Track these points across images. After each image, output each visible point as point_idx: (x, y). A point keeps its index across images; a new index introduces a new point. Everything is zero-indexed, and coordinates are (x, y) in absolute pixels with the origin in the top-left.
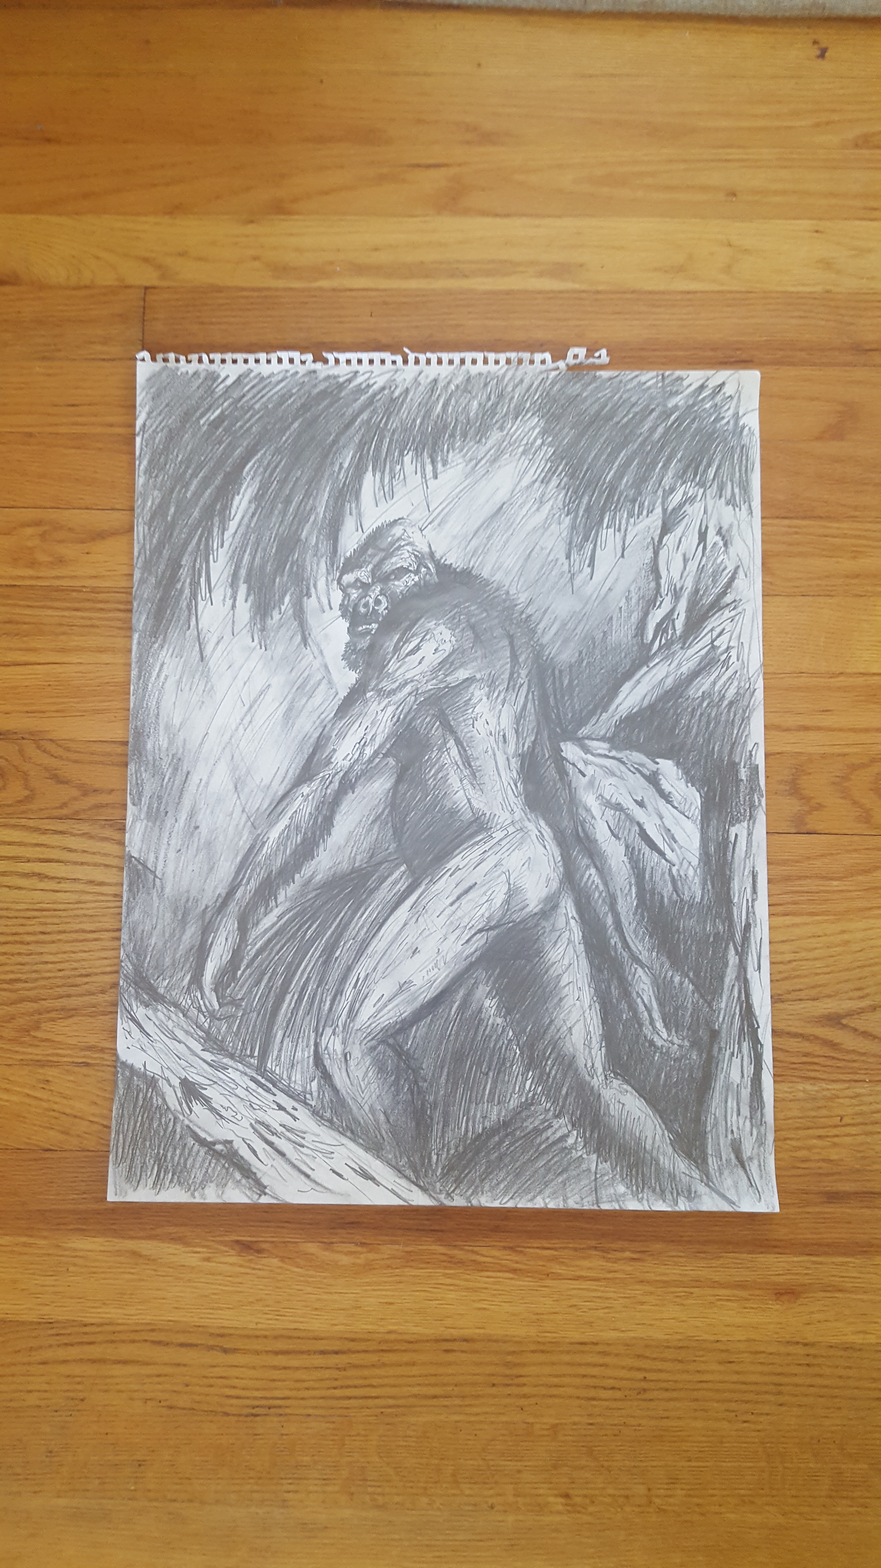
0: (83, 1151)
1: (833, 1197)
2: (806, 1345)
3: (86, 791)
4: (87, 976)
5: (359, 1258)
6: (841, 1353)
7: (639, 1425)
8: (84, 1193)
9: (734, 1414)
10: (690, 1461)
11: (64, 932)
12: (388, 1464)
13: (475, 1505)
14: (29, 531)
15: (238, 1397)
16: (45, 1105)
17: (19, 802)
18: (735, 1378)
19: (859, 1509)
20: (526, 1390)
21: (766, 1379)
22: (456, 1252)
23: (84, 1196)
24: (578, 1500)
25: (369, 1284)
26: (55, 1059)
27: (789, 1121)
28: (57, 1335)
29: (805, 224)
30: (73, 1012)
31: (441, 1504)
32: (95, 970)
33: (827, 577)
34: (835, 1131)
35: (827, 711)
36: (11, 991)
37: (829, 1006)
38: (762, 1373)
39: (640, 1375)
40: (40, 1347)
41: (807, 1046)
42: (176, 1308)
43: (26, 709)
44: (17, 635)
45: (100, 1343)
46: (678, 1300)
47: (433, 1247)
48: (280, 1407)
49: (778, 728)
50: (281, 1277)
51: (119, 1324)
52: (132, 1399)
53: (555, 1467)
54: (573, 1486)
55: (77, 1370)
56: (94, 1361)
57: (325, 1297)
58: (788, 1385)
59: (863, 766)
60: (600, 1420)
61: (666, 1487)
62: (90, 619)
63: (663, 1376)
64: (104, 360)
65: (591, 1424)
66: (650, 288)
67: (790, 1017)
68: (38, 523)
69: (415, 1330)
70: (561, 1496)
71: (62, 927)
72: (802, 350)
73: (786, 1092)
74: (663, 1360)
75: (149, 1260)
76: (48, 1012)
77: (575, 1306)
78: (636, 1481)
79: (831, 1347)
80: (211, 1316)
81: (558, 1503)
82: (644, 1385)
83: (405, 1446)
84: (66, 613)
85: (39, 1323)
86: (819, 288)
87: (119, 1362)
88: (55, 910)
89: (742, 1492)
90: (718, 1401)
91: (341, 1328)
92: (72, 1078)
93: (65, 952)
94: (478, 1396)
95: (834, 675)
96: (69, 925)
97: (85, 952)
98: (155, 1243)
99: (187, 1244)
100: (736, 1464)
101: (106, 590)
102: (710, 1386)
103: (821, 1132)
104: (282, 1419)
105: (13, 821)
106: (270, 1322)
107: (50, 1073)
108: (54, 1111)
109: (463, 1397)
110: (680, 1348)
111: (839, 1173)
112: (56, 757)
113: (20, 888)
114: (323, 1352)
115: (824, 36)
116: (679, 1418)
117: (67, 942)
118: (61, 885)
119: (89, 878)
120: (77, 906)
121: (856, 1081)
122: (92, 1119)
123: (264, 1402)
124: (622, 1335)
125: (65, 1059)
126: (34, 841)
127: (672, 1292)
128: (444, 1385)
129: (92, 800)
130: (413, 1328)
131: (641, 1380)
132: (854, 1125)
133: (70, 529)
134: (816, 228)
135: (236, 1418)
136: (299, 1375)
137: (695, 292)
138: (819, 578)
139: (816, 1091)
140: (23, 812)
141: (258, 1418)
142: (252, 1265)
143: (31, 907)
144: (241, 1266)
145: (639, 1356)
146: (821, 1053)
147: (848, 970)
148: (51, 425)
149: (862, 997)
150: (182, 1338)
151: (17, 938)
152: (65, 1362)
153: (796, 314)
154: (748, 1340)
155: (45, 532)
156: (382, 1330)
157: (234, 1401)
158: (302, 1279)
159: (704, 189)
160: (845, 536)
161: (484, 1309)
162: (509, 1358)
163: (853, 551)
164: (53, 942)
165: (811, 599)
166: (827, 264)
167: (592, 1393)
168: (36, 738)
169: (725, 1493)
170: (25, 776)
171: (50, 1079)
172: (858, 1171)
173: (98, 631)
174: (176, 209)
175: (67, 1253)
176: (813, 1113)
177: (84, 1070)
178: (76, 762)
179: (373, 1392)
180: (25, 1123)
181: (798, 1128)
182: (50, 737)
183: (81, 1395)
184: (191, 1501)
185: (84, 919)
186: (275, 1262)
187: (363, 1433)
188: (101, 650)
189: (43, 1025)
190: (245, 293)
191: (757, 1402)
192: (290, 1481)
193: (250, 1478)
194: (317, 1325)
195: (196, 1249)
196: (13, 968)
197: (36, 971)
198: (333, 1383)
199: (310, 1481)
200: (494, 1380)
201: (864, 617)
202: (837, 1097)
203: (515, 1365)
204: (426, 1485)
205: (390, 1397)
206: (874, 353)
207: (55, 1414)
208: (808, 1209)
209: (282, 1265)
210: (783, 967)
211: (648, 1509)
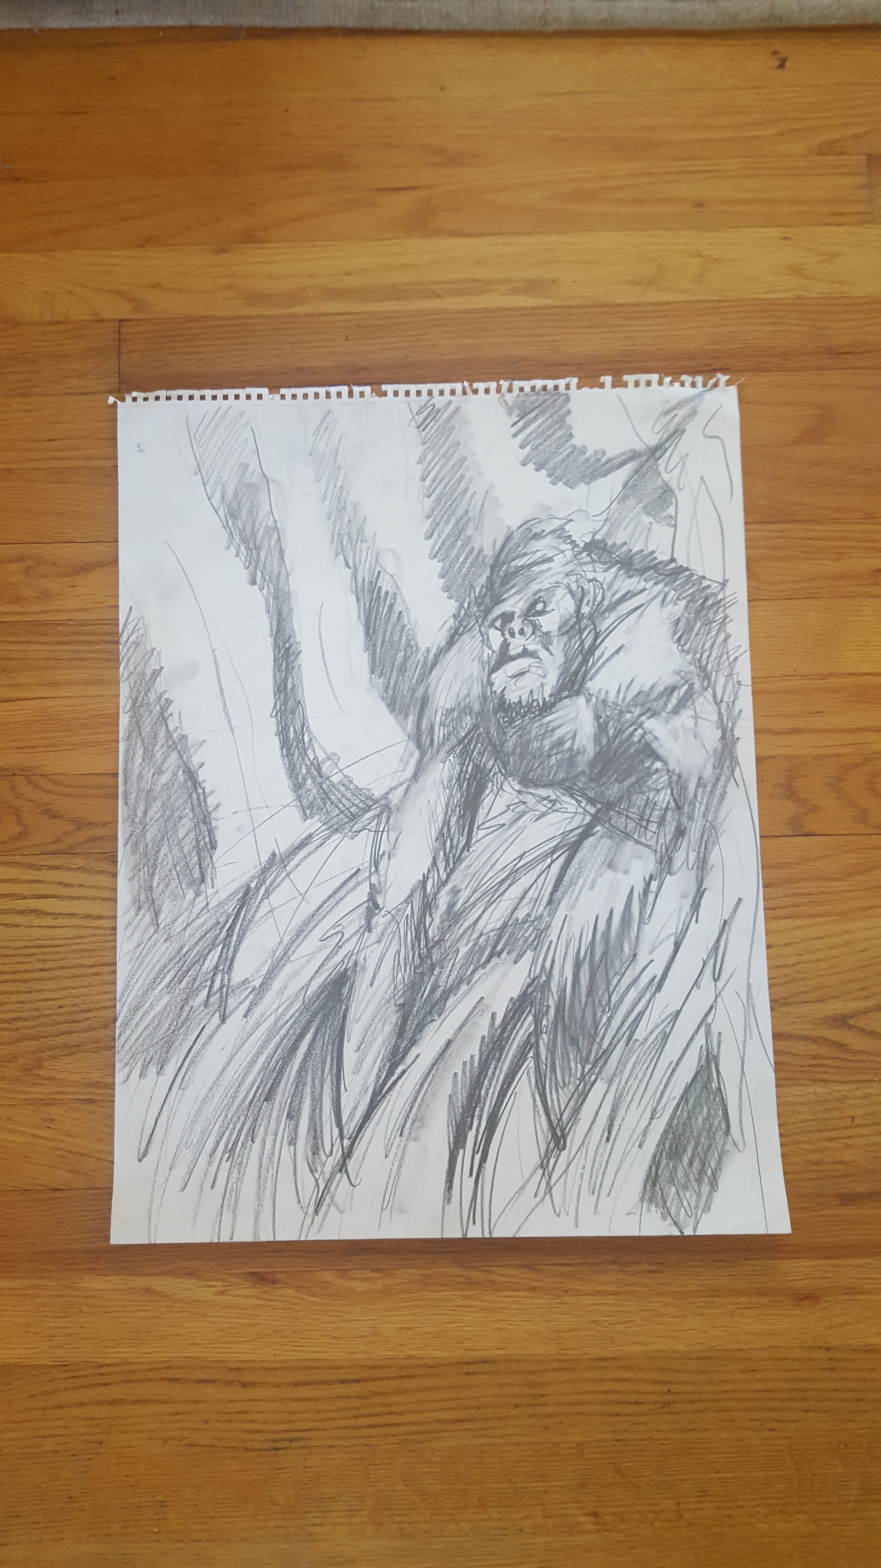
0: (93, 1188)
1: (849, 1199)
2: (828, 1349)
3: (79, 824)
4: (88, 1011)
5: (375, 1284)
6: (866, 1356)
7: (666, 1439)
8: (92, 1232)
9: (760, 1422)
10: (717, 1473)
11: (64, 968)
12: (414, 1492)
13: (504, 1529)
14: (13, 567)
15: (259, 1432)
16: (52, 1144)
17: (13, 838)
18: (759, 1386)
20: (550, 1409)
21: (791, 1385)
22: (473, 1273)
23: (92, 1235)
24: (607, 1518)
25: (387, 1310)
26: (58, 1097)
27: (801, 1125)
28: (73, 1377)
29: (774, 232)
30: (75, 1049)
31: (469, 1530)
32: (95, 1005)
33: (813, 579)
34: (848, 1132)
35: (819, 712)
36: (12, 1030)
37: (835, 1007)
38: (786, 1380)
39: (665, 1388)
40: (57, 1390)
41: (814, 1049)
42: (193, 1344)
43: (14, 744)
44: (5, 671)
45: (117, 1383)
46: (697, 1310)
47: (449, 1269)
48: (302, 1439)
49: (771, 732)
50: (297, 1307)
51: (135, 1363)
52: (151, 1439)
53: (583, 1486)
54: (602, 1504)
55: (94, 1412)
56: (111, 1402)
57: (343, 1325)
58: (812, 1390)
59: (856, 765)
60: (626, 1435)
61: (695, 1500)
62: (77, 652)
63: (686, 1388)
64: (80, 394)
65: (617, 1440)
66: (623, 301)
67: (797, 1020)
68: (20, 559)
69: (436, 1354)
70: (589, 1515)
71: (60, 963)
72: (776, 356)
73: (797, 1095)
74: (685, 1372)
75: (163, 1296)
76: (51, 1049)
77: (596, 1321)
78: (665, 1496)
79: (854, 1350)
80: (226, 1350)
81: (587, 1522)
82: (668, 1398)
83: (431, 1473)
84: (53, 648)
85: (54, 1366)
86: (790, 295)
87: (137, 1402)
88: (53, 946)
89: (772, 1501)
90: (743, 1411)
91: (361, 1356)
92: (76, 1116)
93: (65, 989)
94: (502, 1418)
95: (823, 677)
96: (68, 961)
97: (86, 987)
98: (168, 1279)
99: (201, 1278)
100: (765, 1473)
101: (93, 622)
102: (735, 1395)
103: (833, 1134)
104: (305, 1451)
105: (8, 858)
106: (288, 1353)
107: (54, 1111)
108: (60, 1149)
109: (487, 1419)
110: (702, 1358)
111: (853, 1175)
112: (48, 792)
113: (18, 926)
114: (343, 1382)
115: (782, 46)
116: (706, 1430)
117: (66, 978)
118: (58, 921)
119: (87, 912)
120: (75, 941)
121: (866, 1081)
122: (99, 1156)
123: (285, 1435)
124: (645, 1348)
125: (69, 1097)
126: (30, 878)
127: (692, 1303)
128: (467, 1408)
129: (84, 834)
130: (434, 1353)
131: (664, 1393)
132: (866, 1125)
133: (53, 564)
134: (785, 235)
135: (257, 1453)
136: (320, 1405)
137: (667, 303)
138: (804, 581)
139: (826, 1093)
140: (18, 849)
141: (281, 1452)
142: (268, 1297)
143: (28, 944)
144: (256, 1298)
145: (662, 1369)
146: (830, 1055)
147: (852, 970)
148: (31, 460)
149: (868, 997)
150: (200, 1375)
151: (16, 977)
152: (81, 1404)
153: (769, 320)
154: (772, 1347)
155: (28, 567)
156: (402, 1355)
157: (256, 1435)
158: (318, 1308)
159: (672, 201)
160: (828, 539)
161: (504, 1329)
162: (531, 1378)
163: (836, 553)
164: (53, 979)
165: (797, 601)
166: (796, 270)
167: (617, 1409)
168: (27, 774)
169: (756, 1502)
170: (18, 812)
171: (53, 1117)
172: (872, 1171)
173: (85, 663)
174: (147, 242)
175: (79, 1293)
176: (825, 1116)
177: (90, 1107)
178: (69, 795)
179: (396, 1419)
180: (31, 1163)
181: (810, 1131)
182: (41, 773)
183: (100, 1437)
184: (215, 1540)
186: (291, 1292)
187: (387, 1461)
188: (89, 683)
189: (45, 1063)
190: (220, 322)
191: (782, 1410)
192: (315, 1515)
193: (275, 1513)
194: (335, 1354)
195: (209, 1283)
196: (13, 1007)
197: (36, 1009)
198: (355, 1412)
199: (336, 1514)
200: (518, 1400)
201: (850, 618)
202: (848, 1098)
203: (537, 1385)
204: (452, 1511)
205: (413, 1423)
206: (849, 356)
207: (73, 1458)
208: (824, 1212)
209: (299, 1295)
210: (785, 970)
211: (678, 1524)
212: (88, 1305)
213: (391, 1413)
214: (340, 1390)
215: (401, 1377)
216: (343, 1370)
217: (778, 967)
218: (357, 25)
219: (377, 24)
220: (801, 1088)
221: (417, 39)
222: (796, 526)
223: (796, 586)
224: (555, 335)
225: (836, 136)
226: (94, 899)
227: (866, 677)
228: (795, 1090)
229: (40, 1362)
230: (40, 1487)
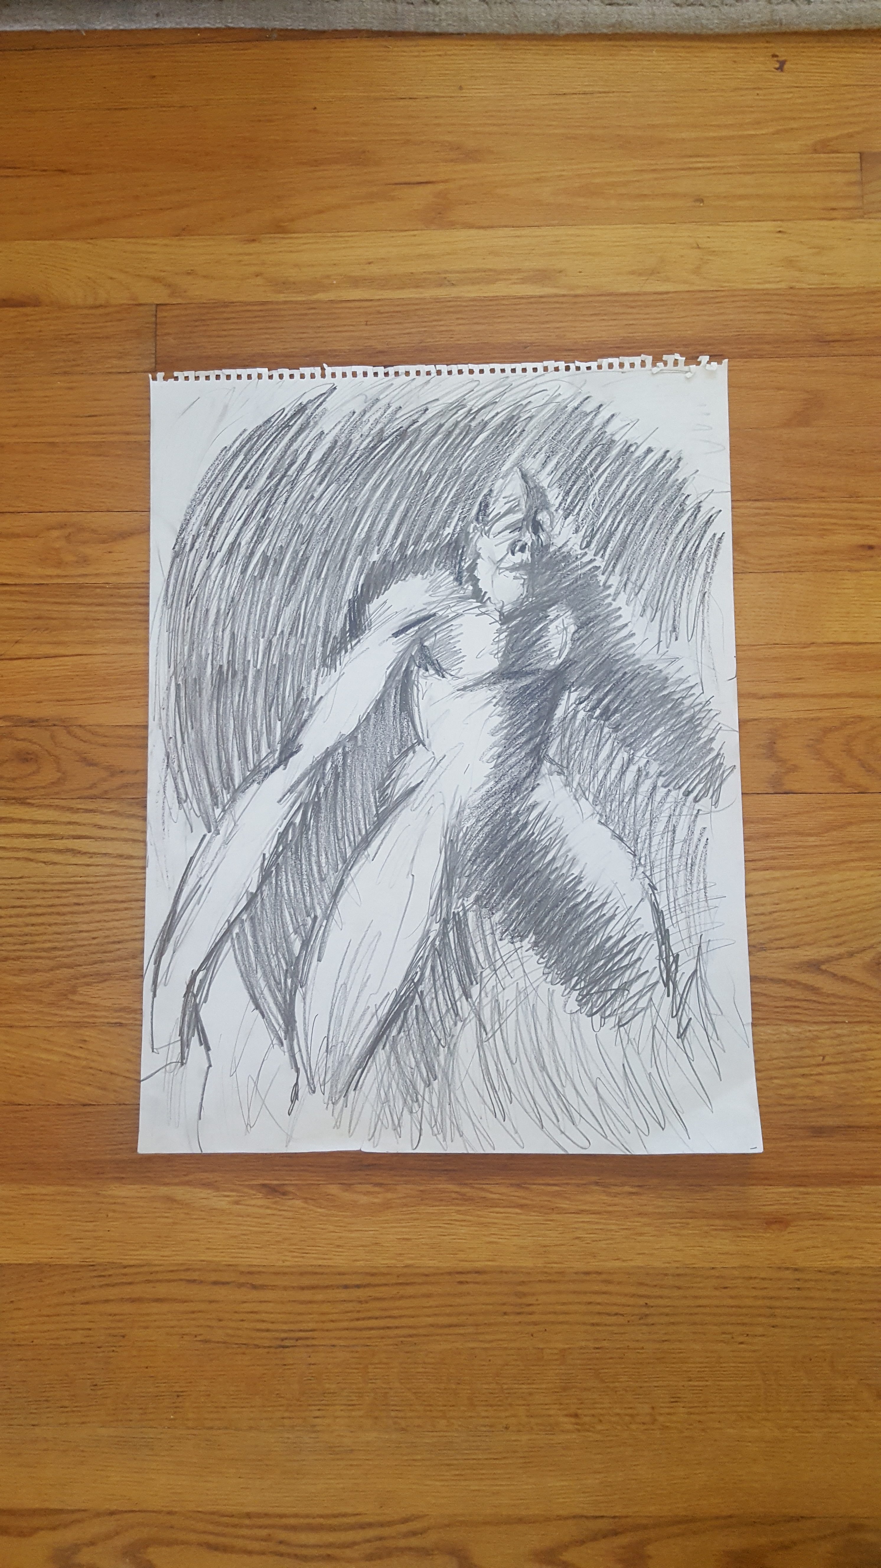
0: (119, 1104)
1: (819, 1132)
2: (796, 1270)
3: (114, 772)
4: (119, 942)
5: (377, 1197)
6: (831, 1277)
7: (643, 1348)
8: (121, 1144)
9: (729, 1336)
10: (690, 1380)
11: (97, 903)
12: (409, 1389)
13: (491, 1426)
14: (55, 533)
15: (268, 1330)
16: (84, 1063)
17: (53, 783)
18: (730, 1302)
19: (850, 1422)
20: (534, 1318)
21: (760, 1302)
22: (468, 1190)
23: (121, 1147)
24: (587, 1419)
25: (387, 1221)
26: (90, 1020)
27: (774, 1062)
28: (100, 1276)
29: (769, 226)
30: (106, 977)
31: (460, 1426)
32: (126, 937)
33: (798, 554)
34: (819, 1070)
35: (800, 679)
36: (49, 958)
37: (808, 953)
38: (756, 1298)
39: (642, 1302)
40: (84, 1289)
41: (788, 991)
42: (208, 1249)
43: (55, 697)
44: (47, 629)
45: (138, 1283)
46: (674, 1230)
47: (445, 1186)
48: (307, 1338)
49: (755, 696)
50: (305, 1217)
51: (156, 1265)
52: (169, 1335)
53: (565, 1389)
54: (582, 1406)
55: (118, 1308)
56: (133, 1300)
57: (346, 1234)
58: (779, 1307)
59: (837, 729)
60: (605, 1344)
61: (669, 1405)
62: (114, 612)
63: (663, 1302)
64: (119, 373)
65: (597, 1348)
66: (625, 291)
67: (773, 964)
68: (63, 526)
69: (431, 1263)
70: (570, 1416)
71: (95, 898)
72: (768, 343)
73: (771, 1034)
74: (662, 1287)
75: (182, 1204)
76: (85, 976)
77: (579, 1238)
78: (640, 1400)
79: (821, 1271)
80: (242, 1256)
81: (567, 1423)
82: (646, 1311)
83: (425, 1372)
84: (89, 608)
85: (81, 1266)
86: (783, 285)
87: (156, 1300)
88: (88, 883)
89: (740, 1409)
90: (715, 1325)
91: (362, 1263)
92: (107, 1038)
93: (98, 922)
94: (490, 1325)
95: (805, 646)
96: (100, 897)
97: (117, 920)
98: (188, 1188)
99: (217, 1189)
100: (734, 1383)
101: (127, 585)
102: (708, 1310)
104: (308, 1349)
105: (47, 802)
106: (297, 1260)
107: (87, 1033)
108: (91, 1068)
109: (477, 1325)
110: (678, 1275)
111: (822, 1109)
112: (85, 742)
113: (55, 863)
114: (346, 1287)
115: (783, 49)
116: (680, 1341)
117: (98, 912)
118: (93, 859)
119: (119, 852)
120: (107, 878)
121: (836, 1023)
122: (127, 1075)
123: (292, 1335)
124: (624, 1264)
126: (68, 820)
127: (669, 1223)
128: (460, 1314)
129: (117, 781)
130: (430, 1263)
131: (642, 1306)
132: (835, 1064)
133: (94, 531)
134: (780, 229)
135: (267, 1350)
136: (325, 1308)
137: (666, 293)
138: (790, 555)
139: (800, 1033)
140: (57, 793)
141: (287, 1350)
142: (278, 1207)
143: (65, 880)
144: (268, 1208)
145: (641, 1284)
146: (802, 997)
147: (825, 919)
148: (73, 435)
149: (840, 944)
150: (214, 1277)
151: (53, 910)
152: (107, 1301)
153: (763, 309)
154: (742, 1267)
155: (70, 534)
156: (401, 1264)
157: (265, 1334)
158: (325, 1218)
159: (675, 196)
160: (813, 515)
161: (494, 1242)
162: (520, 1288)
163: (821, 530)
164: (87, 912)
165: (782, 574)
166: (790, 262)
167: (596, 1319)
168: (66, 724)
169: (724, 1410)
170: (57, 760)
171: (87, 1039)
172: (840, 1106)
173: (120, 623)
174: (182, 231)
175: (107, 1200)
176: (797, 1054)
177: (118, 1030)
178: (104, 745)
180: (64, 1080)
181: (782, 1068)
182: (79, 724)
183: (122, 1332)
184: (226, 1428)
185: (115, 891)
186: (299, 1203)
187: (385, 1361)
188: (124, 642)
189: (79, 989)
190: (248, 308)
191: (751, 1325)
192: (318, 1408)
193: (281, 1406)
194: (340, 1260)
195: (226, 1193)
196: (50, 937)
197: (72, 940)
198: (357, 1315)
199: (337, 1407)
200: (505, 1309)
201: (833, 591)
202: (818, 1038)
203: (525, 1295)
204: (445, 1408)
205: (410, 1327)
206: (836, 344)
207: (98, 1350)
208: (794, 1144)
209: (306, 1206)
210: (763, 918)
211: (653, 1427)
212: (114, 1211)
213: (390, 1317)
214: (344, 1294)
215: (398, 1284)
216: (347, 1276)
217: (756, 915)
218: (382, 28)
219: (400, 27)
220: (776, 1027)
221: (437, 41)
222: (781, 504)
223: (781, 560)
224: (561, 322)
225: (831, 134)
226: (126, 840)
227: (846, 646)
228: (769, 1030)
229: (69, 1262)
230: (67, 1375)
